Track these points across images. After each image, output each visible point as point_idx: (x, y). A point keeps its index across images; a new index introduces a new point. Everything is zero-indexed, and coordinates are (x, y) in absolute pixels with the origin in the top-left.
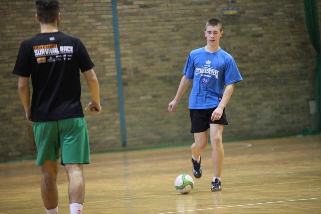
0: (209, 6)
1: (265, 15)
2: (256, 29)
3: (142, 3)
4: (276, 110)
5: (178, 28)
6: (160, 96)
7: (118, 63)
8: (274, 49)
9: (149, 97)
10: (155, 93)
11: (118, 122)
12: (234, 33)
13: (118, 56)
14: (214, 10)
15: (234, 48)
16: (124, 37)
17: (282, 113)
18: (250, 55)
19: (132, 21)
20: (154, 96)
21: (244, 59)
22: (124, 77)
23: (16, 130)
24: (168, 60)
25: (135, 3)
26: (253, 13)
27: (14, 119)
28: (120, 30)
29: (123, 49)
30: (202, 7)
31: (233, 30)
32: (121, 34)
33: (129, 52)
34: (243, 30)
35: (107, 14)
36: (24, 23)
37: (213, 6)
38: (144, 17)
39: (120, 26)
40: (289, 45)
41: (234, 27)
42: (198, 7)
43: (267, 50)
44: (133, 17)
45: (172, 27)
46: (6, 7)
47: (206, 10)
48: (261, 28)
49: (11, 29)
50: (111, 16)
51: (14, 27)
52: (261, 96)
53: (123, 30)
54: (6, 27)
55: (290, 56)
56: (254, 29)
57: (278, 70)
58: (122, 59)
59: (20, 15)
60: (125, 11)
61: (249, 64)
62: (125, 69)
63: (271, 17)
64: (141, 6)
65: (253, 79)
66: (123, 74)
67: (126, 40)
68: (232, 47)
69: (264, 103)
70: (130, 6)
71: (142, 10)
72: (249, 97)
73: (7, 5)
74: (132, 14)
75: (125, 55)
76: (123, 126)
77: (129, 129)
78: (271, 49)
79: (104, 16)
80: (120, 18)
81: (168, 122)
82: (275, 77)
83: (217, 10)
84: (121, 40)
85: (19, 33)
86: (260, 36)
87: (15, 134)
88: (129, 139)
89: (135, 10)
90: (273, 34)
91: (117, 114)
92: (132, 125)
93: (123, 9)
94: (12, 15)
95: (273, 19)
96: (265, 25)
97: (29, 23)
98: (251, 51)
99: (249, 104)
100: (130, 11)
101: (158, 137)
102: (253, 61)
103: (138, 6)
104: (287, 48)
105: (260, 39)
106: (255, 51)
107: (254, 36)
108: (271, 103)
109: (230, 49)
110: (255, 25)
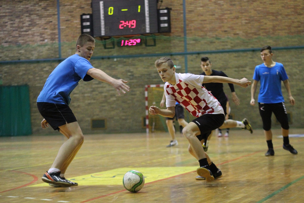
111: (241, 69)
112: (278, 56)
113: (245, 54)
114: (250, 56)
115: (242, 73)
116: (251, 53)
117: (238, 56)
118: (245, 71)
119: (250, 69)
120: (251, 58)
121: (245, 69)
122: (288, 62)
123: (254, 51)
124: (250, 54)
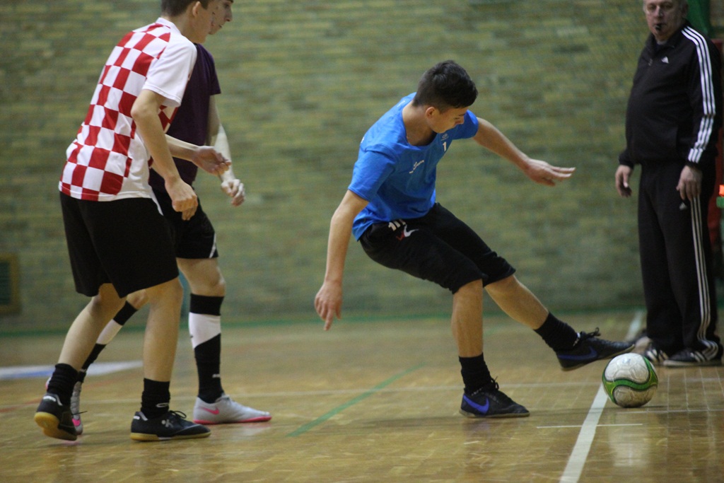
2: (567, 30)
4: (619, 241)
5: (341, 28)
6: (284, 197)
10: (271, 189)
12: (502, 43)
15: (502, 81)
18: (549, 97)
20: (268, 197)
21: (531, 107)
24: (311, 107)
31: (499, 34)
34: (529, 34)
41: (504, 25)
43: (601, 85)
45: (326, 25)
48: (583, 30)
52: (574, 205)
56: (561, 33)
61: (544, 122)
68: (494, 79)
69: (584, 223)
72: (540, 205)
78: (611, 84)
81: (304, 263)
86: (580, 49)
90: (621, 45)
96: (599, 20)
98: (550, 88)
99: (538, 224)
102: (555, 113)
105: (578, 58)
106: (562, 89)
107: (563, 50)
108: (605, 222)
109: (489, 82)
110: (567, 22)
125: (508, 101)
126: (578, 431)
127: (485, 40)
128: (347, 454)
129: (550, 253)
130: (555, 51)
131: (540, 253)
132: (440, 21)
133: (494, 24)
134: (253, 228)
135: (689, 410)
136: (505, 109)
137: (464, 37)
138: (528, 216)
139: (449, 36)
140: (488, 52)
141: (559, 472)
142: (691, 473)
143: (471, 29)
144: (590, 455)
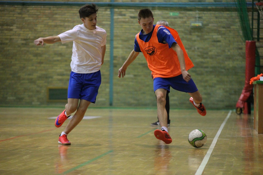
0: (181, 20)
1: (224, 27)
2: (216, 36)
3: (132, 15)
4: (226, 92)
6: (139, 76)
7: (111, 52)
8: (229, 51)
9: (131, 76)
10: (136, 74)
11: (108, 90)
12: (199, 39)
13: (112, 48)
14: (185, 22)
15: (198, 48)
16: (117, 36)
17: (231, 94)
18: (210, 53)
19: (124, 27)
20: (135, 76)
21: (205, 56)
22: (115, 62)
23: (38, 89)
25: (127, 15)
26: (215, 26)
27: (38, 82)
28: (115, 31)
29: (115, 44)
30: (176, 20)
31: (198, 36)
32: (115, 34)
33: (120, 46)
34: (206, 37)
35: (107, 21)
36: (50, 24)
37: (184, 20)
38: (133, 24)
39: (115, 29)
40: (241, 49)
41: (200, 34)
42: (173, 20)
43: (224, 51)
44: (124, 24)
46: (39, 14)
47: (179, 22)
48: (220, 36)
49: (41, 27)
50: (109, 23)
51: (43, 26)
52: (215, 82)
53: (117, 31)
54: (38, 26)
55: (241, 56)
56: (214, 37)
57: (231, 65)
58: (115, 50)
59: (48, 19)
60: (119, 20)
61: (208, 60)
62: (116, 57)
63: (229, 29)
64: (132, 17)
65: (211, 70)
66: (114, 59)
67: (119, 38)
68: (196, 48)
69: (218, 87)
70: (123, 17)
71: (132, 20)
72: (206, 81)
73: (40, 12)
74: (124, 22)
75: (117, 48)
76: (111, 93)
77: (115, 95)
78: (226, 51)
79: (104, 22)
80: (115, 24)
81: (144, 93)
82: (228, 69)
83: (188, 22)
84: (115, 38)
85: (46, 30)
86: (219, 41)
87: (38, 91)
88: (115, 102)
89: (127, 20)
90: (230, 41)
91: (108, 85)
92: (117, 93)
93: (118, 18)
94: (42, 19)
95: (230, 31)
96: (224, 34)
97: (53, 24)
98: (210, 51)
99: (206, 86)
100: (123, 20)
101: (135, 102)
102: (212, 58)
103: (129, 17)
104: (240, 51)
105: (218, 44)
106: (214, 51)
107: (215, 41)
108: (223, 87)
109: (195, 49)
110: (216, 34)
111: (5, 27)
112: (56, 14)
113: (12, 8)
114: (19, 11)
115: (6, 32)
116: (20, 7)
117: (4, 10)
118: (11, 30)
119: (18, 28)
120: (20, 14)
121: (11, 28)
122: (68, 21)
123: (24, 4)
124: (18, 9)
125: (199, 54)
126: (213, 140)
127: (194, 38)
128: (152, 143)
129: (208, 94)
130: (212, 42)
131: (206, 94)
132: (182, 32)
133: (197, 33)
134: (131, 83)
135: (242, 136)
136: (198, 56)
137: (189, 37)
138: (203, 84)
139: (185, 36)
140: (195, 41)
141: (207, 150)
142: (241, 152)
143: (191, 34)
144: (215, 147)
